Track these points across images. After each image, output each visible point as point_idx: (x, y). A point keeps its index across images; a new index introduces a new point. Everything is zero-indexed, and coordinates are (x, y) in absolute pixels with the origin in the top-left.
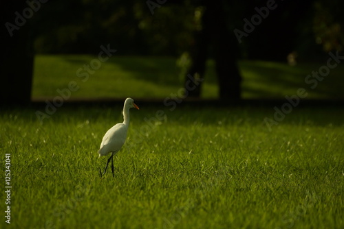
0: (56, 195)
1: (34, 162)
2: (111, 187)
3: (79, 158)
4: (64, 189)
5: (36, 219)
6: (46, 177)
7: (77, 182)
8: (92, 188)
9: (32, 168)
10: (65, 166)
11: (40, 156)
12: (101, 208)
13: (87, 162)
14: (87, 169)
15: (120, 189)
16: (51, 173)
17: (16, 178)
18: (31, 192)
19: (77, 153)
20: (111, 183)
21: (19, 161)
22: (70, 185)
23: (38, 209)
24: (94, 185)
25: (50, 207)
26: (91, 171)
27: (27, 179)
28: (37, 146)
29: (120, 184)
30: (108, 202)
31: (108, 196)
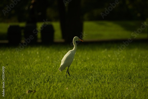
0: (93, 82)
1: (84, 68)
2: (117, 78)
3: (103, 65)
4: (97, 79)
5: (85, 92)
6: (89, 74)
7: (102, 76)
8: (108, 78)
9: (83, 70)
10: (97, 69)
11: (87, 65)
12: (112, 87)
13: (106, 67)
14: (106, 70)
15: (120, 79)
16: (91, 72)
17: (77, 75)
18: (83, 81)
19: (102, 63)
20: (116, 76)
21: (78, 67)
22: (99, 77)
23: (86, 88)
24: (109, 77)
25: (91, 87)
26: (108, 71)
27: (81, 75)
28: (85, 61)
29: (120, 77)
30: (115, 85)
31: (115, 82)
